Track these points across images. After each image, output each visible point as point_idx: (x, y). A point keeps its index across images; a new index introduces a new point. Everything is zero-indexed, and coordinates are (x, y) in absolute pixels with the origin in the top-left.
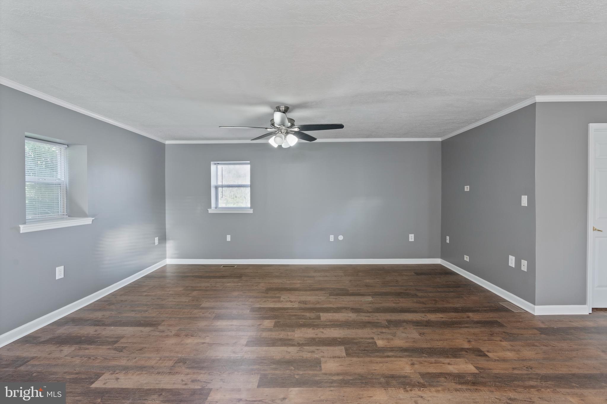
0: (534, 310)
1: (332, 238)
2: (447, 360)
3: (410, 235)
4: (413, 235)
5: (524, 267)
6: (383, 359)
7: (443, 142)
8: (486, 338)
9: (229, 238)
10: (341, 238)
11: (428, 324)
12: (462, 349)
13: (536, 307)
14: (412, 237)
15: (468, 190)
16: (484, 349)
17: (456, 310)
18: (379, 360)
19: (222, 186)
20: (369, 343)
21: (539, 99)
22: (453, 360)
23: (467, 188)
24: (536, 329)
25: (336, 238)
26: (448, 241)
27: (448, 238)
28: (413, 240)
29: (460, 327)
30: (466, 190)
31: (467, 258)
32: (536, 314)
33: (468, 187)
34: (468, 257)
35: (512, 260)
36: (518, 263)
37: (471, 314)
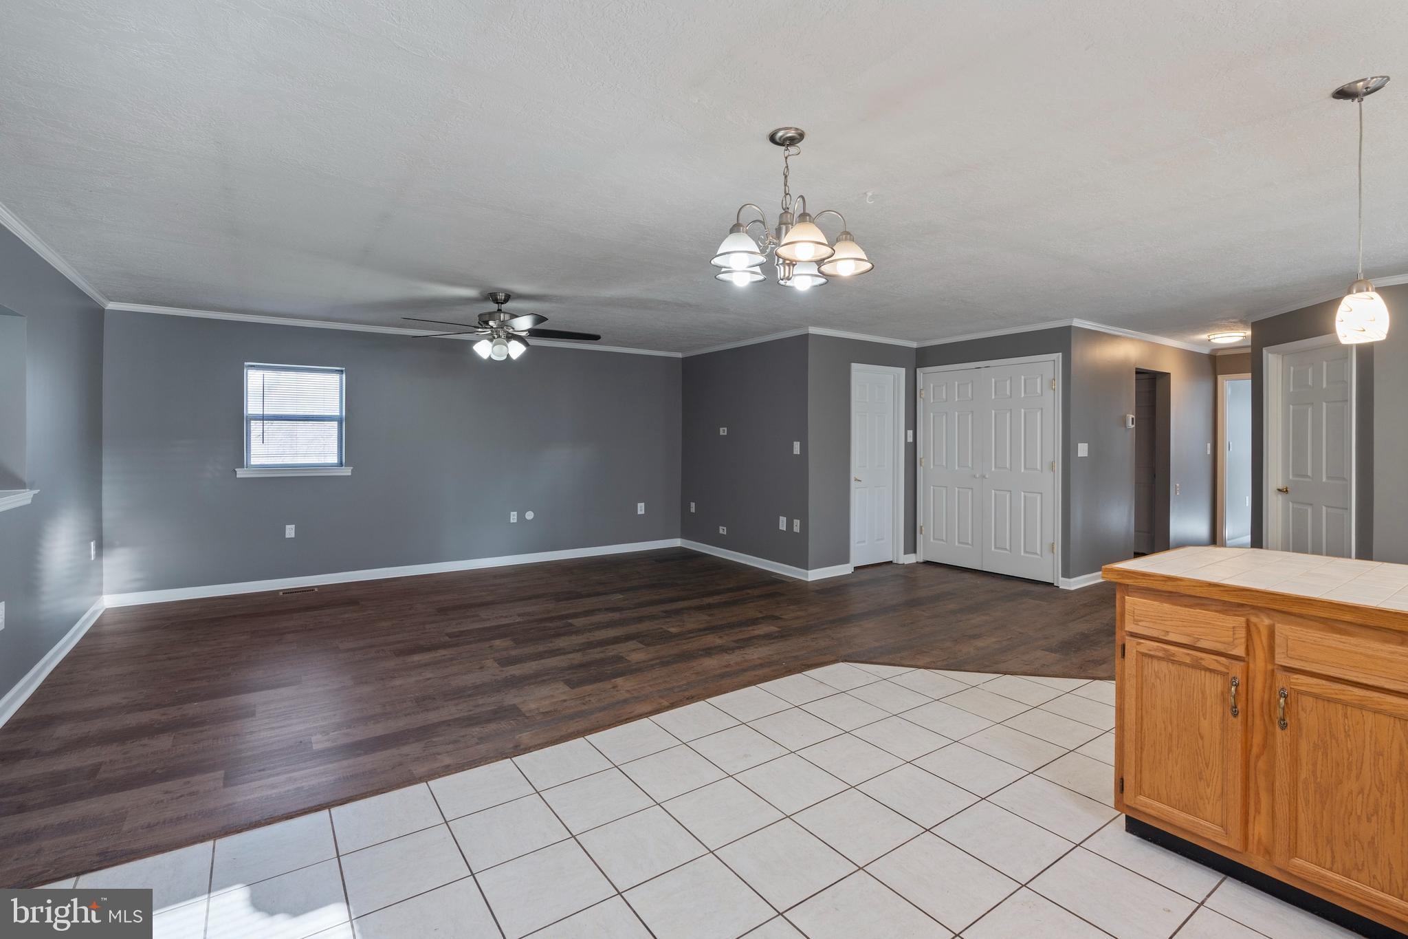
0: (807, 575)
1: (514, 517)
2: (750, 628)
3: (639, 505)
4: (643, 504)
5: (797, 529)
6: (687, 641)
7: (684, 360)
8: (774, 607)
9: (290, 531)
10: (530, 515)
11: (710, 606)
12: (757, 619)
13: (810, 572)
14: (641, 507)
15: (726, 434)
16: (777, 614)
17: (730, 590)
18: (684, 641)
19: (263, 418)
20: (661, 633)
21: (813, 330)
22: (755, 627)
23: (723, 431)
24: (813, 591)
25: (521, 517)
26: (693, 510)
27: (693, 505)
28: (643, 512)
29: (745, 603)
30: (721, 433)
31: (723, 530)
32: (810, 579)
33: (726, 429)
34: (725, 528)
35: (783, 522)
36: (790, 525)
37: (749, 591)
